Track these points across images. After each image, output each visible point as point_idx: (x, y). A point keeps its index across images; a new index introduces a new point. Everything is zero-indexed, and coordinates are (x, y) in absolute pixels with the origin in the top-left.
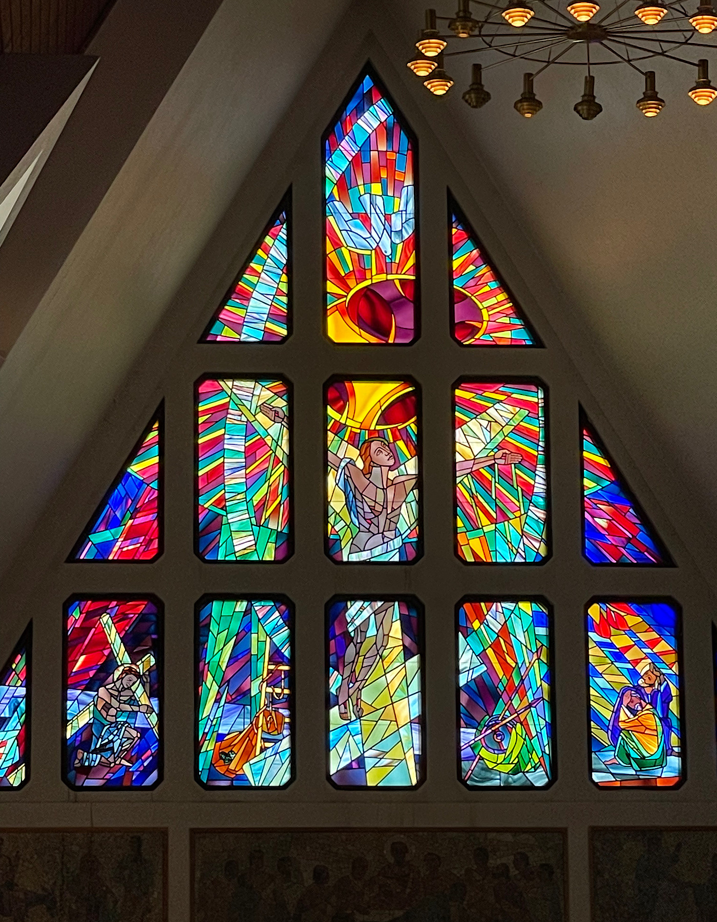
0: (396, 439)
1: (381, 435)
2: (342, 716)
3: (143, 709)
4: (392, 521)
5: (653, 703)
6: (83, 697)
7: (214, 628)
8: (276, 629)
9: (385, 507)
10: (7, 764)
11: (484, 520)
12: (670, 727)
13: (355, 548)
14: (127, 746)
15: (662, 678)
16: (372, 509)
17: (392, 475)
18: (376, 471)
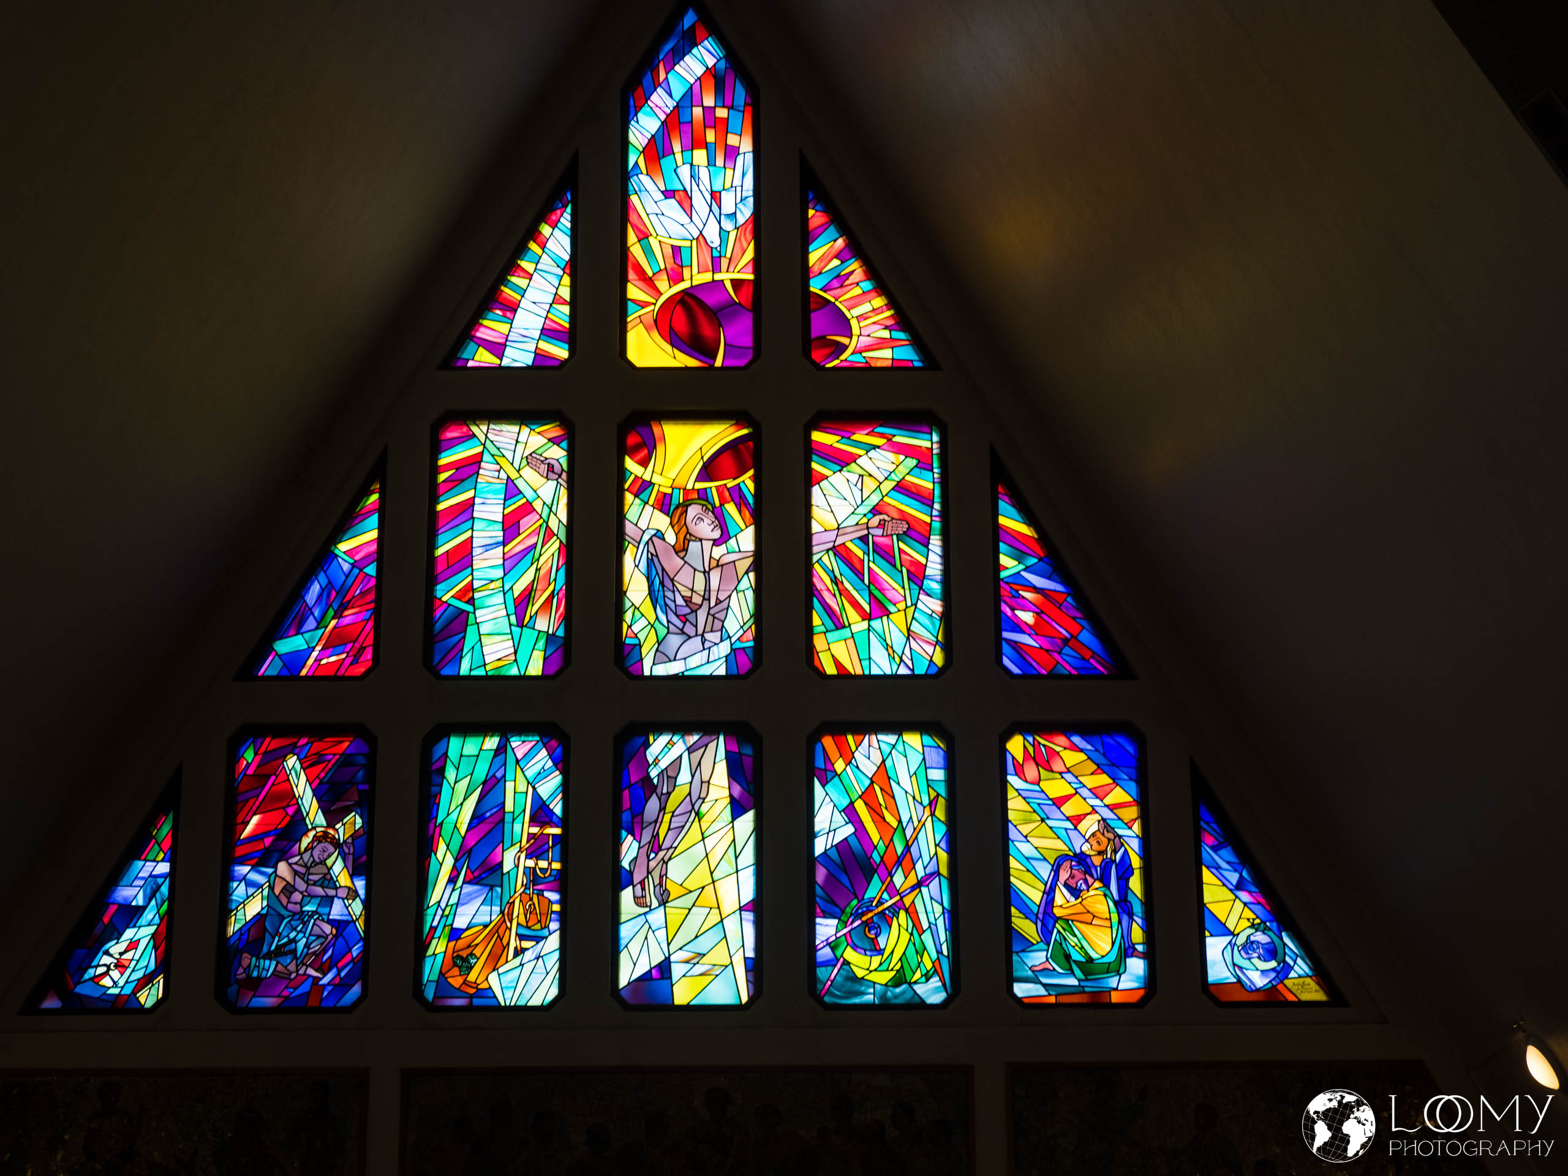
0: (723, 502)
1: (703, 495)
2: (639, 901)
3: (342, 893)
4: (717, 621)
5: (1105, 881)
6: (254, 877)
7: (450, 773)
8: (542, 775)
9: (706, 598)
10: (139, 974)
11: (852, 615)
12: (1131, 915)
13: (662, 655)
14: (316, 947)
15: (1118, 841)
16: (688, 600)
17: (718, 552)
18: (694, 546)
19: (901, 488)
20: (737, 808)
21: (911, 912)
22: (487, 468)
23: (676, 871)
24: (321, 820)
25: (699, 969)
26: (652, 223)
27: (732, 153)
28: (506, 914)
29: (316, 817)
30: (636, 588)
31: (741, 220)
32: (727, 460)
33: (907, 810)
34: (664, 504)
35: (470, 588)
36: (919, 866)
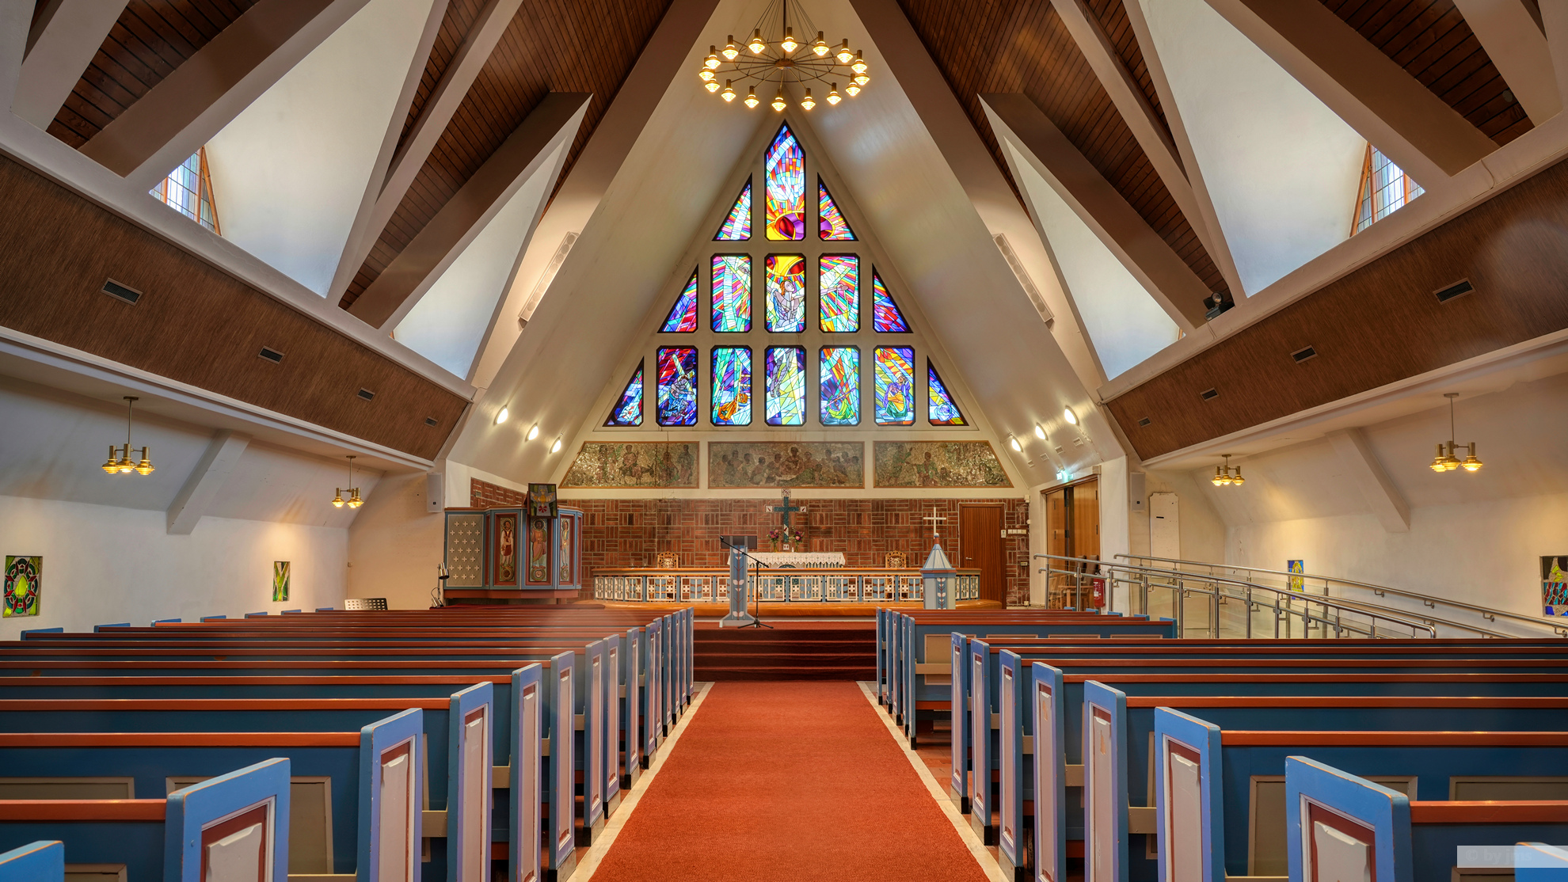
0: (795, 280)
1: (789, 279)
2: (772, 396)
3: (690, 393)
4: (793, 315)
5: (902, 390)
6: (665, 388)
7: (719, 359)
8: (745, 360)
9: (790, 309)
10: (635, 416)
11: (832, 314)
12: (909, 400)
13: (778, 326)
14: (683, 408)
15: (906, 379)
16: (785, 310)
17: (794, 295)
18: (787, 293)
19: (847, 276)
20: (799, 370)
21: (848, 399)
22: (727, 269)
23: (782, 387)
24: (683, 372)
25: (789, 415)
26: (774, 195)
27: (797, 173)
28: (735, 399)
29: (681, 372)
30: (770, 306)
31: (800, 194)
32: (796, 269)
33: (847, 370)
34: (778, 281)
35: (723, 306)
36: (850, 386)
